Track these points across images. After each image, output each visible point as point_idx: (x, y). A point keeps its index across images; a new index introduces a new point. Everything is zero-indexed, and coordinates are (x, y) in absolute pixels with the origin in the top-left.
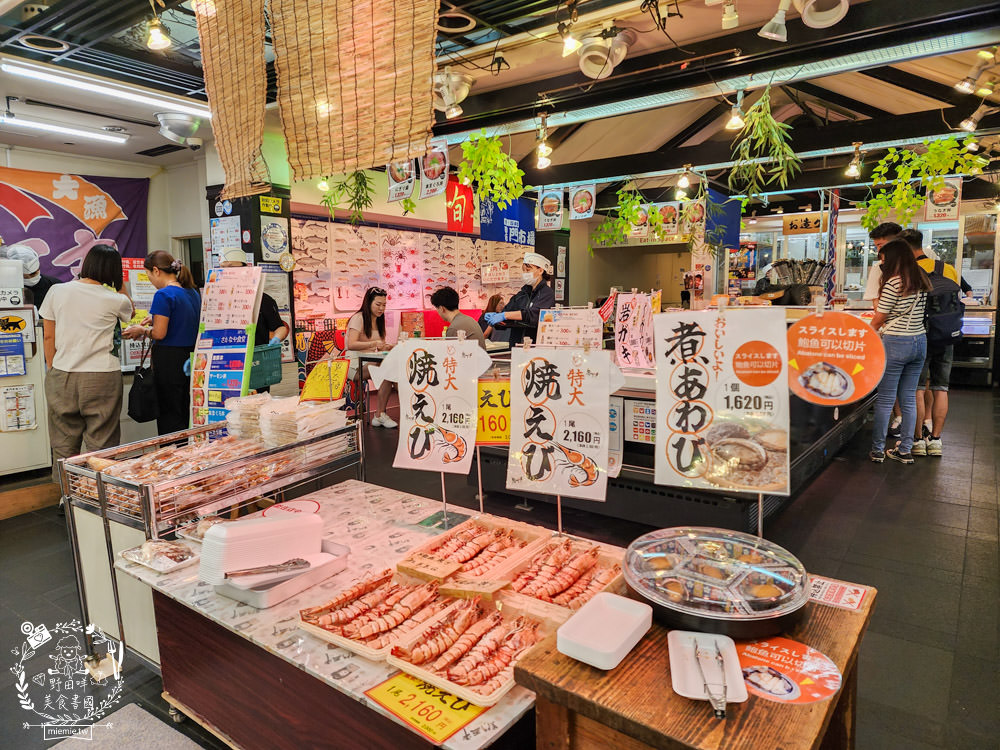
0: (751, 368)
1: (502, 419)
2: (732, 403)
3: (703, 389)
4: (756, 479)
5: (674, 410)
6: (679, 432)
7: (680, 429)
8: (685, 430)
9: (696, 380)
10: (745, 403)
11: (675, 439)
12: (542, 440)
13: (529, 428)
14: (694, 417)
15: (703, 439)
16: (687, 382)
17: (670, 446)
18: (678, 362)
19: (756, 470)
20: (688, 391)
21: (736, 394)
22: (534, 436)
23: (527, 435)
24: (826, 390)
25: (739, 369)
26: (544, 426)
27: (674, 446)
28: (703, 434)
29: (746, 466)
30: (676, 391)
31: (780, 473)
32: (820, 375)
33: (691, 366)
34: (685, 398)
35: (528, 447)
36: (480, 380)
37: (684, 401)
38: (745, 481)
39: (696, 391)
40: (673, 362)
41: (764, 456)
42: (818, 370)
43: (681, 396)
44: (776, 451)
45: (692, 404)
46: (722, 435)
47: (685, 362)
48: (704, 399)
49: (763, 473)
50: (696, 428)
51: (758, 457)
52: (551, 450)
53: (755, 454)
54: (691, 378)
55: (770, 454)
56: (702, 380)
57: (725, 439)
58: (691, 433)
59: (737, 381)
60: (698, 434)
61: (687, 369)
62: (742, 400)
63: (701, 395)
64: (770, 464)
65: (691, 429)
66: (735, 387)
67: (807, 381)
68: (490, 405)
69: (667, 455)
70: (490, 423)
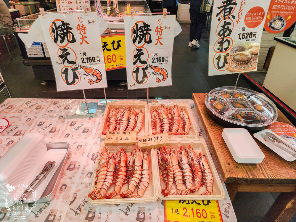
0: (252, 20)
1: (114, 56)
2: (241, 37)
3: (231, 31)
4: (246, 67)
5: (217, 42)
6: (219, 52)
7: (219, 51)
8: (221, 51)
9: (228, 27)
10: (246, 36)
11: (217, 56)
12: (142, 65)
13: (135, 59)
14: (225, 45)
15: (228, 54)
16: (224, 28)
17: (215, 58)
18: (222, 19)
19: (247, 63)
20: (224, 33)
21: (244, 32)
22: (138, 63)
23: (134, 63)
24: (276, 27)
25: (247, 21)
26: (143, 58)
27: (216, 59)
28: (228, 52)
29: (244, 62)
30: (219, 34)
31: (254, 63)
32: (276, 21)
33: (227, 20)
34: (222, 37)
35: (135, 69)
36: (102, 36)
37: (221, 38)
38: (242, 68)
39: (228, 32)
40: (219, 19)
41: (250, 57)
42: (276, 19)
43: (220, 36)
44: (254, 54)
45: (225, 39)
46: (236, 51)
47: (225, 19)
48: (230, 36)
49: (249, 64)
50: (226, 49)
51: (248, 58)
52: (147, 68)
53: (247, 57)
54: (226, 27)
55: (252, 56)
56: (231, 27)
57: (237, 53)
58: (224, 52)
59: (245, 26)
60: (226, 52)
61: (225, 22)
62: (245, 35)
63: (229, 35)
64: (252, 60)
65: (224, 50)
66: (243, 29)
67: (271, 24)
68: (107, 50)
69: (214, 63)
70: (108, 59)
